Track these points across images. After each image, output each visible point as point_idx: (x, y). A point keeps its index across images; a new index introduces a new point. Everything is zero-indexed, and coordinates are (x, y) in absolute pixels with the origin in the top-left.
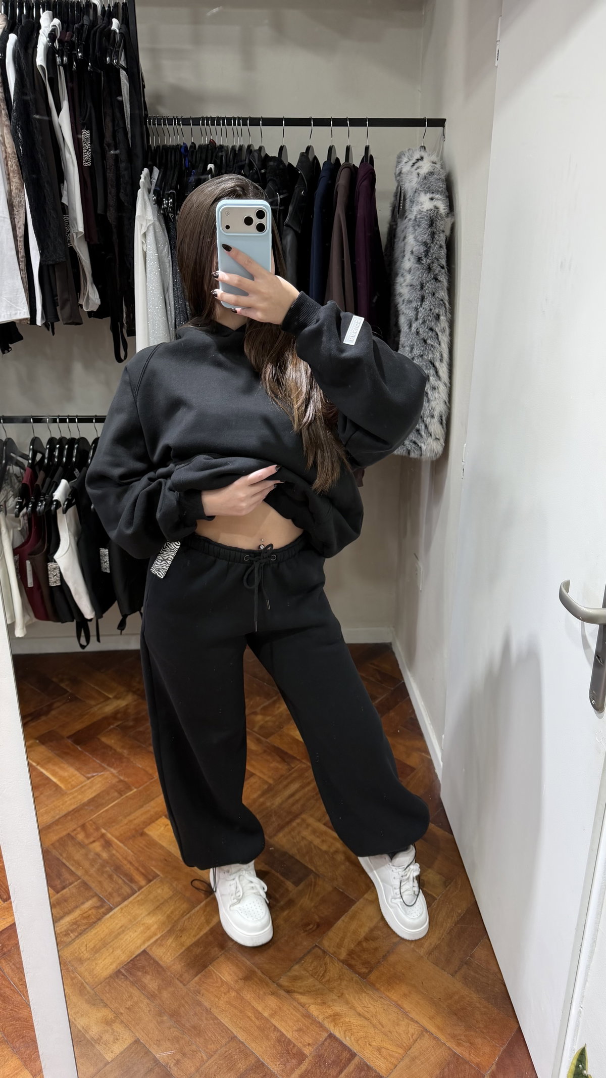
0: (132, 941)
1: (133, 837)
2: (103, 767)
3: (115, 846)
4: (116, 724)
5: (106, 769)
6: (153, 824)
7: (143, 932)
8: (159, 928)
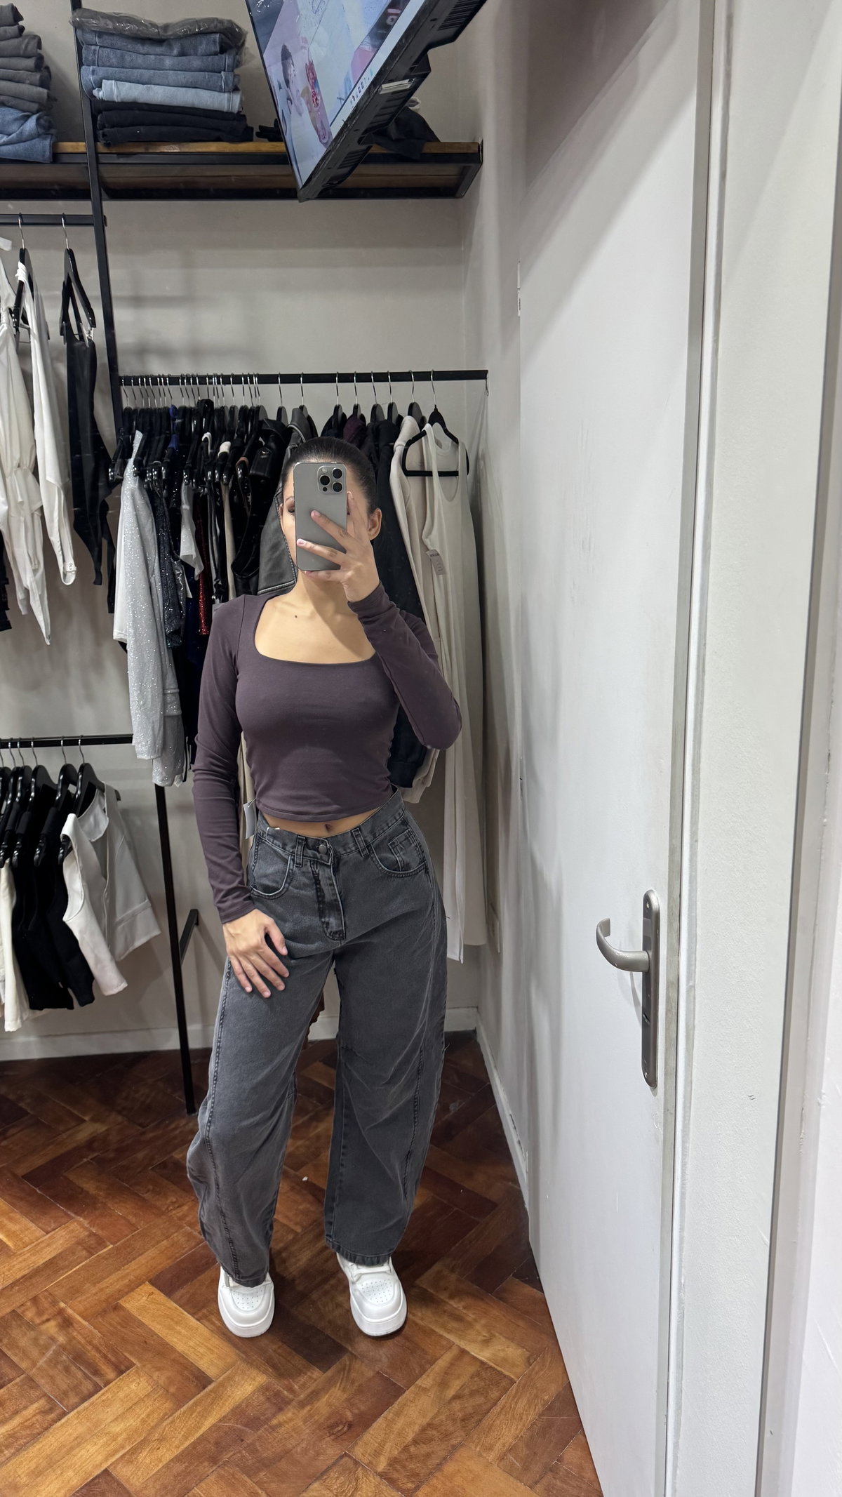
0: (90, 1456)
1: (103, 1313)
2: (68, 1216)
3: (75, 1325)
4: (90, 1157)
5: (73, 1218)
6: (132, 1293)
7: (106, 1444)
8: (129, 1438)
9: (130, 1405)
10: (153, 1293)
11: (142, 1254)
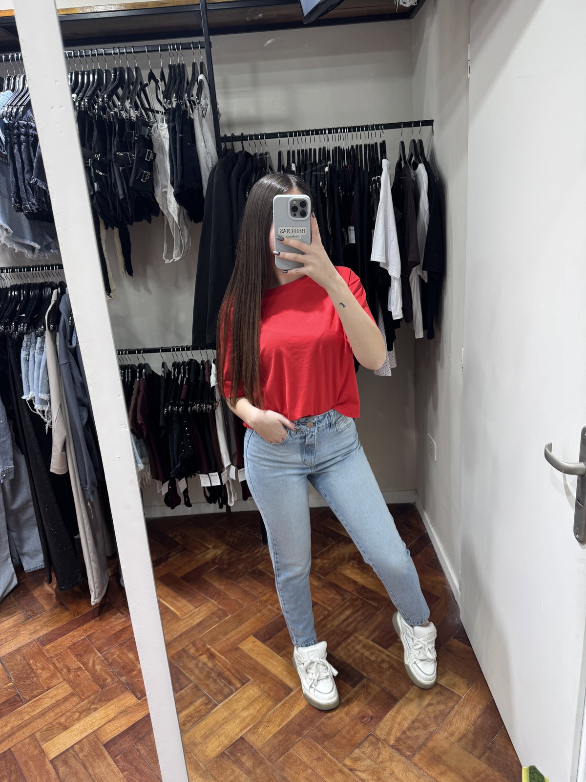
0: (233, 729)
1: (230, 651)
2: (207, 599)
3: (217, 658)
4: (214, 568)
5: (209, 600)
6: (244, 641)
7: (240, 723)
8: (252, 720)
9: (250, 701)
10: (255, 641)
11: (247, 620)
